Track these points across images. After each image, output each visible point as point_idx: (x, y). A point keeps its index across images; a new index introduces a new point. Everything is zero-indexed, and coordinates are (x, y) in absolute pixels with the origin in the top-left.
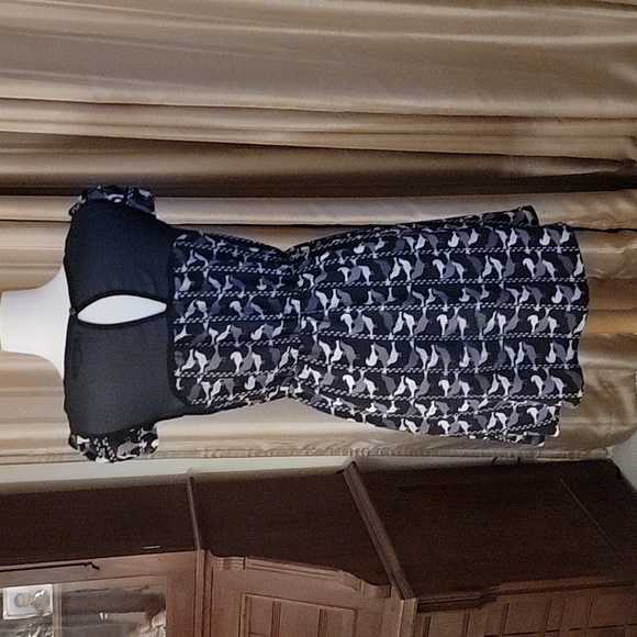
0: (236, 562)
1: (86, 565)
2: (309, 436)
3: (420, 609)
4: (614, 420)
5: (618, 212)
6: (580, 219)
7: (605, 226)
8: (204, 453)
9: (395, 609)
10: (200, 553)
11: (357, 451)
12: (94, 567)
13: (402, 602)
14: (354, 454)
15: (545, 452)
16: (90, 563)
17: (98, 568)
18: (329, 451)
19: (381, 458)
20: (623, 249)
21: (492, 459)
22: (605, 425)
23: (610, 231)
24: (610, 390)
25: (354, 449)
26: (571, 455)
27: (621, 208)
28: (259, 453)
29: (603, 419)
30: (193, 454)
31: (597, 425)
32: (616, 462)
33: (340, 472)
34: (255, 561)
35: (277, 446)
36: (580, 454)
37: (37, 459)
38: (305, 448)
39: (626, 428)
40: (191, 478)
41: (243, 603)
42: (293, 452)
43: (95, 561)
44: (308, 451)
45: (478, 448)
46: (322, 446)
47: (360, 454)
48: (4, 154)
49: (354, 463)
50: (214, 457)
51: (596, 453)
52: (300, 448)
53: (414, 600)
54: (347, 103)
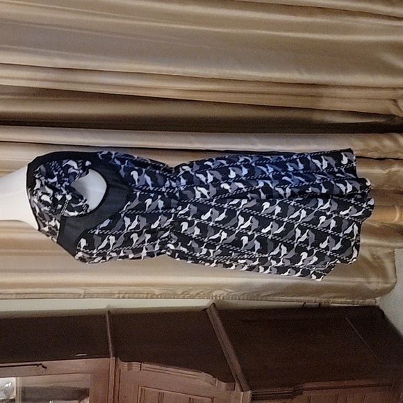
0: (136, 365)
1: (38, 365)
2: (185, 285)
3: (254, 398)
4: (380, 280)
5: (384, 147)
6: (361, 150)
7: (376, 155)
8: (117, 295)
9: (237, 398)
10: (112, 359)
11: (216, 296)
12: (43, 367)
13: (242, 393)
14: (214, 298)
15: (336, 300)
16: (41, 364)
17: (45, 368)
18: (198, 296)
19: (231, 301)
20: (387, 171)
21: (303, 303)
22: (375, 283)
23: (380, 159)
24: (378, 261)
25: (214, 295)
26: (353, 303)
27: (386, 144)
28: (153, 296)
29: (374, 279)
30: (110, 295)
31: (369, 283)
32: (381, 307)
33: (205, 310)
34: (148, 365)
35: (164, 291)
36: (359, 302)
37: (9, 296)
38: (183, 293)
39: (388, 285)
40: (109, 311)
41: (140, 392)
42: (175, 296)
43: (44, 363)
44: (184, 295)
45: (294, 296)
46: (194, 293)
47: (218, 298)
48: (2, 99)
49: (213, 303)
50: (123, 298)
51: (368, 301)
52: (180, 293)
53: (250, 392)
54: (213, 72)
